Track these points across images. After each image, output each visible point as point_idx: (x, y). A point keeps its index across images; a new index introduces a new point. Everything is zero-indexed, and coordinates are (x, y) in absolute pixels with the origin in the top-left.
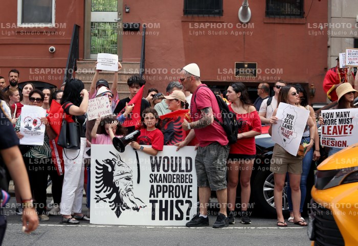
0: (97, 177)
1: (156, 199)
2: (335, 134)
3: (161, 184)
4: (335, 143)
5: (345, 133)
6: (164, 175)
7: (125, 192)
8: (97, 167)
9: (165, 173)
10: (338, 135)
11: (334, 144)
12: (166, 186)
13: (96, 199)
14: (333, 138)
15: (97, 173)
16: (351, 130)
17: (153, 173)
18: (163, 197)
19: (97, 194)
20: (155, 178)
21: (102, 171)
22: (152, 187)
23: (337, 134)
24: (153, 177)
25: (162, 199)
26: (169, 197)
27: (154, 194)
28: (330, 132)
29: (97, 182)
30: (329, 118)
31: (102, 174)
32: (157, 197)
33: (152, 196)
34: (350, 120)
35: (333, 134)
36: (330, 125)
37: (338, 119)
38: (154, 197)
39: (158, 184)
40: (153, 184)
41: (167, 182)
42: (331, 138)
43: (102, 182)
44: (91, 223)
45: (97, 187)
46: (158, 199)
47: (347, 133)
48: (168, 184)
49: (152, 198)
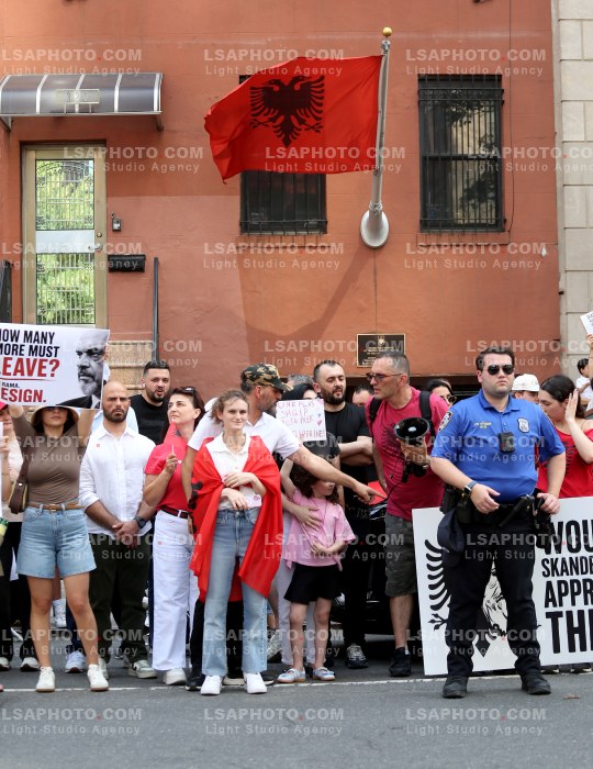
0: (431, 577)
1: (558, 609)
2: (19, 374)
3: (567, 578)
4: (17, 395)
5: (40, 374)
6: (571, 558)
7: (493, 601)
8: (428, 556)
9: (574, 556)
10: (26, 376)
11: (15, 397)
12: (578, 582)
13: (432, 621)
14: (15, 382)
15: (429, 567)
16: (53, 370)
17: (549, 557)
18: (573, 603)
19: (435, 612)
20: (554, 567)
21: (440, 563)
22: (549, 585)
23: (23, 374)
24: (549, 566)
25: (570, 608)
26: (586, 603)
27: (553, 600)
28: (8, 370)
29: (432, 587)
30: (9, 342)
31: (442, 569)
32: (561, 605)
33: (551, 604)
34: (53, 351)
35: (15, 374)
36: (10, 356)
37: (27, 345)
38: (555, 605)
39: (561, 578)
40: (550, 578)
41: (577, 573)
42: (10, 382)
43: (443, 585)
44: (426, 674)
45: (432, 597)
46: (564, 609)
47: (45, 375)
48: (580, 578)
49: (551, 609)
